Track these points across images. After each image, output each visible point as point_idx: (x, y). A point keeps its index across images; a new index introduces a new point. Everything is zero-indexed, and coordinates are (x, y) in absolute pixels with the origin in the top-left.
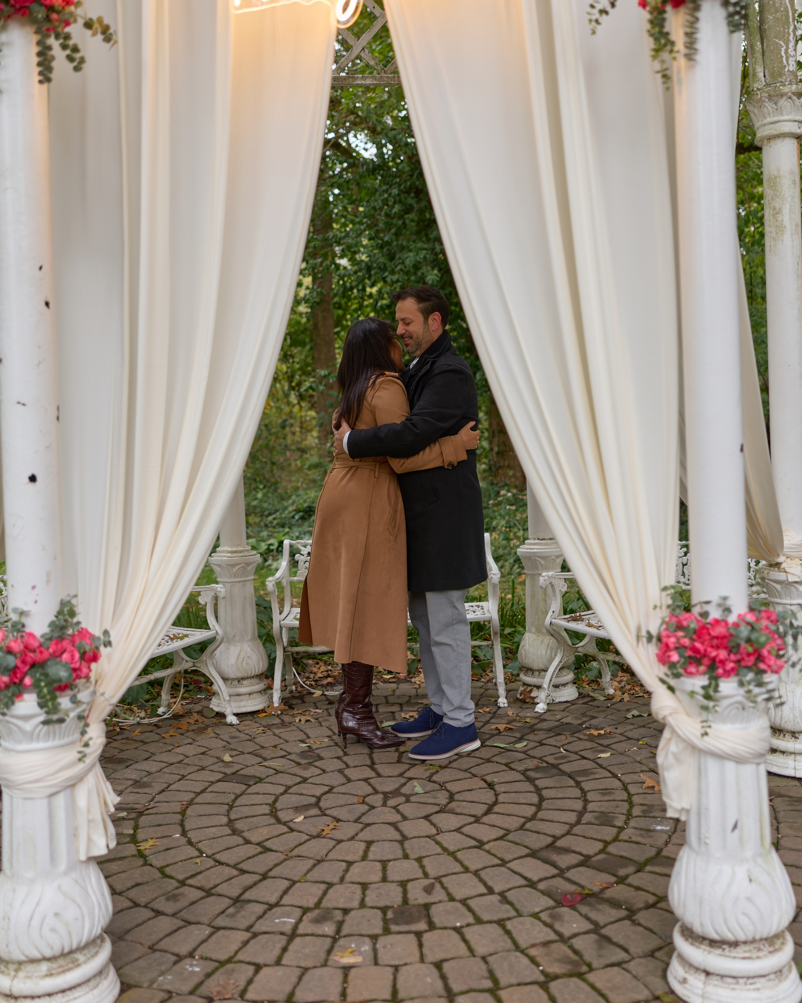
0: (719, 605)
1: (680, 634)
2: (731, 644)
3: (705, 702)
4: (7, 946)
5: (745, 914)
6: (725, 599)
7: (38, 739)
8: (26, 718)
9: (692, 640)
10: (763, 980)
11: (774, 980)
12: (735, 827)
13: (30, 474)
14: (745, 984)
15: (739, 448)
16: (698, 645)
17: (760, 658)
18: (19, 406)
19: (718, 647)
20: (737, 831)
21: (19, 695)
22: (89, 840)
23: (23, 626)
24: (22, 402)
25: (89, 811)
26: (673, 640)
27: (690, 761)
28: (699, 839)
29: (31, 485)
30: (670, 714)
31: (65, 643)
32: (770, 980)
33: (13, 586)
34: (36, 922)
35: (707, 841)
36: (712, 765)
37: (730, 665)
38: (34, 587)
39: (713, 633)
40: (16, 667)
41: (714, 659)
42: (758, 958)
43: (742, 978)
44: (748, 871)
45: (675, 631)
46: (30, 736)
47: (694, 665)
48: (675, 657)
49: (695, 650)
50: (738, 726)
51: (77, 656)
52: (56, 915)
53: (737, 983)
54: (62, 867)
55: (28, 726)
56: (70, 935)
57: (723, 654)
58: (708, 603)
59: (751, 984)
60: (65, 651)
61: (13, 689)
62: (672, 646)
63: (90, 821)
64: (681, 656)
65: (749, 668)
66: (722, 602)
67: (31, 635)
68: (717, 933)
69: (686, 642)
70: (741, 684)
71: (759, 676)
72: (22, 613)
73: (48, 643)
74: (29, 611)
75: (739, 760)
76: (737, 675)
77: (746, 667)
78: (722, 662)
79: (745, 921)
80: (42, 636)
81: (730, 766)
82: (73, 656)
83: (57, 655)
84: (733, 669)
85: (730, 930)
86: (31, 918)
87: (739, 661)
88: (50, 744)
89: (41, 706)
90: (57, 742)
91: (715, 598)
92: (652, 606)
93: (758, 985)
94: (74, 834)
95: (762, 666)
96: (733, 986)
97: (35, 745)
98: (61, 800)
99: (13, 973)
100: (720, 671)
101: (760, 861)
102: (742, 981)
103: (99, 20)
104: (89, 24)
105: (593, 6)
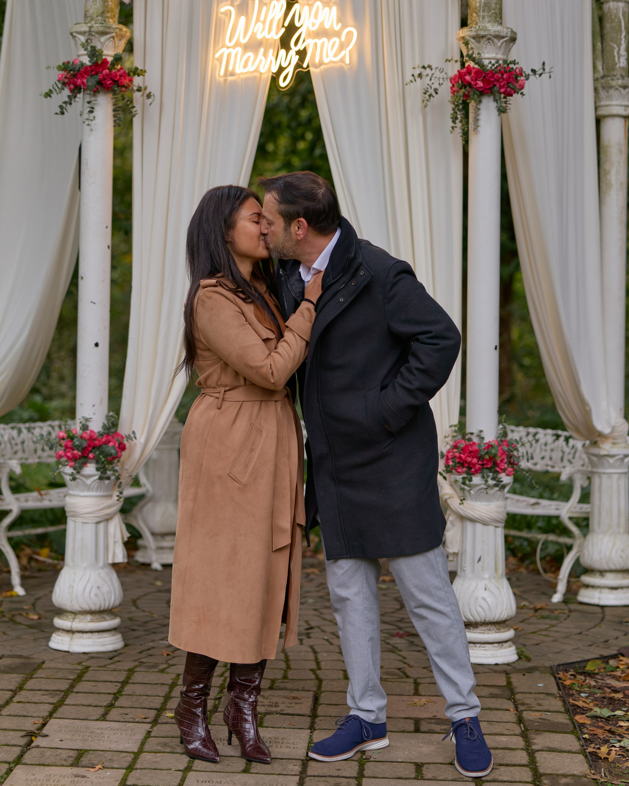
0: (479, 436)
1: (455, 450)
2: (479, 455)
3: (463, 486)
4: (71, 602)
5: (480, 606)
6: (481, 431)
7: (92, 491)
8: (89, 476)
9: (460, 453)
10: (490, 646)
11: (497, 647)
12: (480, 560)
13: (95, 342)
14: (480, 647)
15: (494, 347)
16: (462, 455)
17: (496, 464)
18: (92, 304)
19: (473, 457)
20: (480, 562)
21: (84, 464)
22: (114, 554)
23: (88, 426)
24: (94, 301)
25: (115, 536)
26: (451, 454)
27: (458, 524)
28: (461, 568)
29: (96, 348)
30: (450, 498)
31: (110, 437)
32: (494, 647)
33: (81, 404)
34: (87, 590)
35: (465, 568)
36: (469, 525)
37: (477, 466)
38: (94, 406)
39: (470, 449)
40: (86, 447)
41: (469, 463)
42: (488, 633)
43: (478, 643)
44: (486, 585)
45: (453, 449)
46: (89, 488)
47: (461, 468)
48: (451, 463)
49: (460, 458)
50: (484, 503)
51: (117, 445)
52: (98, 587)
53: (475, 646)
54: (101, 564)
55: (89, 481)
56: (105, 600)
57: (475, 460)
58: (472, 434)
59: (483, 647)
60: (110, 442)
61: (82, 460)
62: (450, 457)
63: (115, 542)
64: (453, 462)
65: (490, 469)
66: (479, 434)
67: (92, 431)
68: (465, 618)
69: (457, 455)
70: (483, 477)
71: (495, 475)
72: (87, 420)
73: (101, 437)
74: (91, 418)
75: (485, 523)
76: (482, 473)
77: (487, 468)
78: (474, 465)
79: (480, 610)
80: (98, 432)
81: (479, 526)
82: (115, 444)
83: (107, 442)
84: (479, 469)
85: (472, 616)
86: (85, 588)
87: (482, 465)
88: (98, 494)
89: (98, 469)
90: (102, 493)
91: (475, 431)
92: (444, 437)
93: (486, 648)
94: (107, 548)
95: (498, 469)
96: (473, 648)
97: (90, 493)
98: (102, 526)
99: (71, 620)
100: (473, 470)
101: (493, 581)
102: (478, 645)
103: (146, 88)
104: (139, 90)
105: (425, 93)
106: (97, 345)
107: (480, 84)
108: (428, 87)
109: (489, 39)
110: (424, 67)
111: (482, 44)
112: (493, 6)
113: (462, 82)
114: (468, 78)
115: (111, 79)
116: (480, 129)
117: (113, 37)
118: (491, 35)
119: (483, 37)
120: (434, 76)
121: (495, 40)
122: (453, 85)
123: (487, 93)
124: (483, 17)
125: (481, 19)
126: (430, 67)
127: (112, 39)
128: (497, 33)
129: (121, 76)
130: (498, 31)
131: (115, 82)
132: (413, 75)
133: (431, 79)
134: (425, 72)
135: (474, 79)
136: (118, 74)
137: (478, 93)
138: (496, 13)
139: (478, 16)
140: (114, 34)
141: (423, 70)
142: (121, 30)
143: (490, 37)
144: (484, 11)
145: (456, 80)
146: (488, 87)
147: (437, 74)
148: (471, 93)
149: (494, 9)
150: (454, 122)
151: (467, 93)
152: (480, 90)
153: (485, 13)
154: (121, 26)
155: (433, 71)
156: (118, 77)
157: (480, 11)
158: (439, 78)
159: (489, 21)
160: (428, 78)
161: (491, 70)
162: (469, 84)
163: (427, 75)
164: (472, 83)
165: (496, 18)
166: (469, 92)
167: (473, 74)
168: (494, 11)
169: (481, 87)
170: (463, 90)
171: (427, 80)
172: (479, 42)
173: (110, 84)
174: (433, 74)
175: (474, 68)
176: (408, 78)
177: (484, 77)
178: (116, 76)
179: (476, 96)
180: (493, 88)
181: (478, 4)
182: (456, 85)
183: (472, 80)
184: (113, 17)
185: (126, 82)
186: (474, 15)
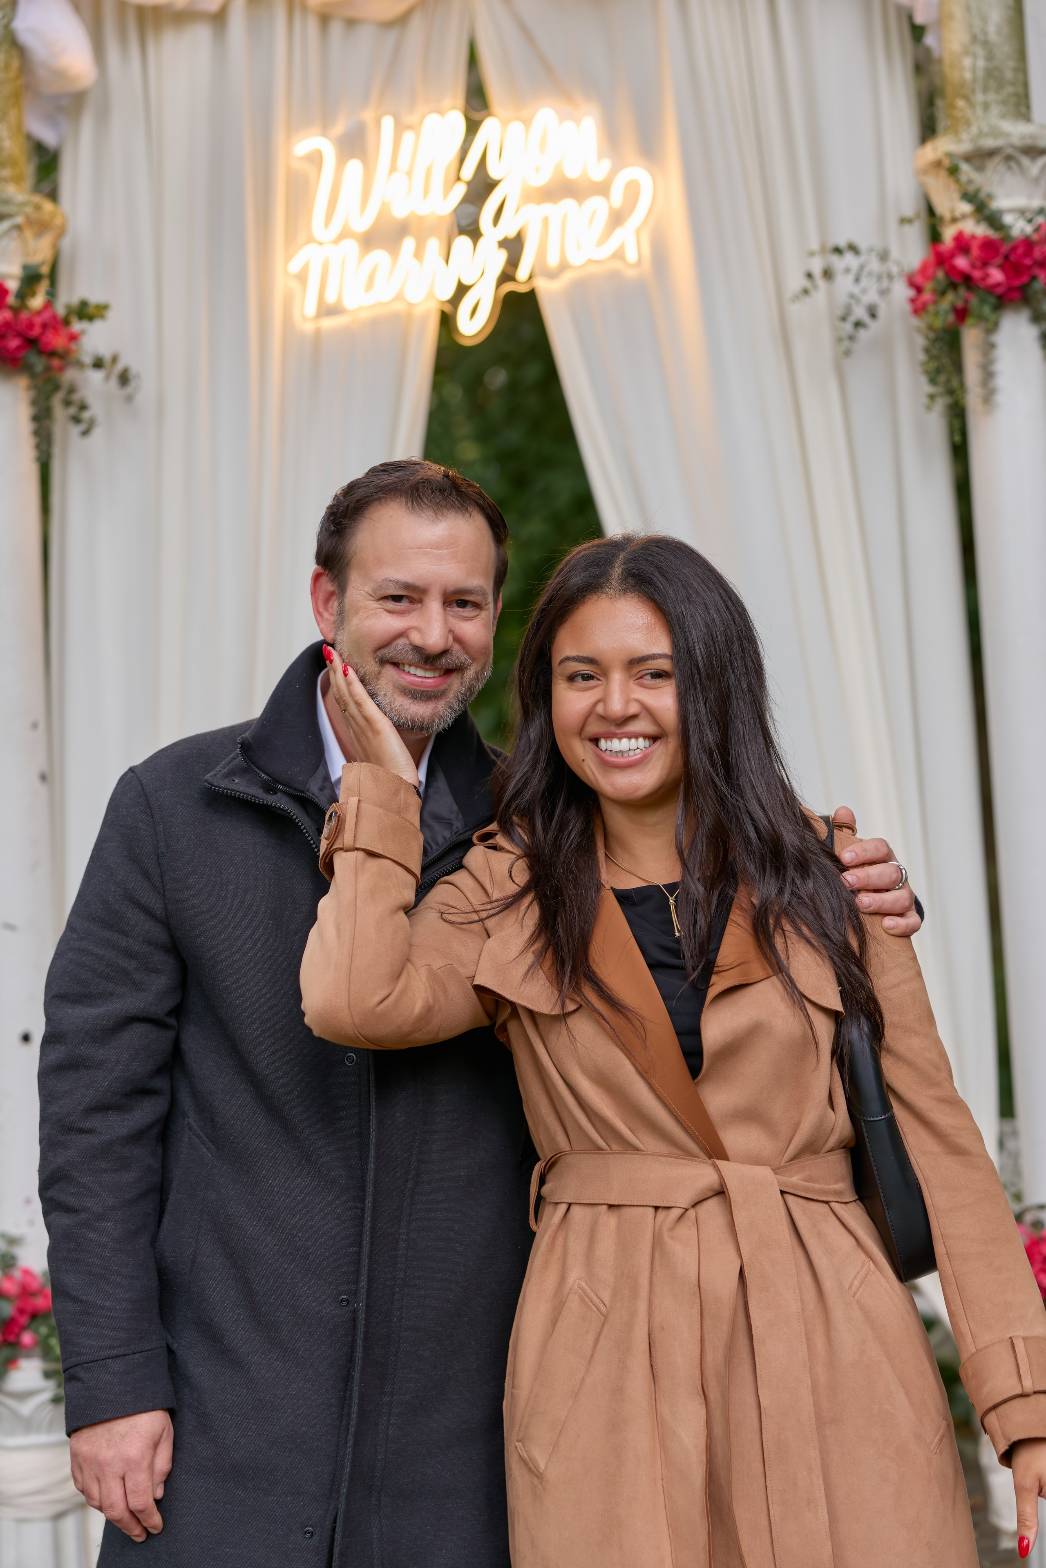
8: (25, 1395)
13: (21, 1031)
18: (7, 930)
21: (14, 1361)
23: (14, 1259)
24: (11, 923)
29: (24, 1047)
38: (28, 1201)
39: (1044, 1251)
40: (11, 1319)
58: (1041, 1206)
67: (26, 1272)
72: (11, 1240)
74: (22, 1236)
89: (49, 1375)
97: (34, 1439)
103: (115, 359)
104: (98, 364)
105: (844, 319)
106: (26, 1038)
107: (996, 275)
108: (853, 302)
109: (1009, 158)
110: (838, 251)
111: (989, 172)
112: (1009, 75)
113: (947, 274)
114: (961, 262)
115: (19, 334)
116: (1001, 398)
117: (18, 228)
118: (1013, 147)
119: (991, 153)
120: (866, 270)
121: (1025, 161)
122: (919, 290)
123: (1011, 300)
124: (986, 106)
125: (979, 111)
126: (853, 248)
127: (15, 234)
128: (1029, 142)
129: (45, 326)
130: (1031, 137)
131: (31, 342)
132: (809, 276)
133: (857, 280)
134: (839, 263)
135: (978, 263)
136: (38, 321)
137: (992, 300)
138: (1016, 95)
139: (971, 105)
140: (19, 220)
141: (835, 259)
142: (38, 208)
143: (1010, 151)
144: (985, 90)
145: (930, 271)
146: (1017, 283)
147: (875, 265)
148: (974, 302)
149: (1013, 84)
150: (933, 381)
151: (960, 304)
152: (1000, 290)
153: (991, 97)
154: (37, 199)
155: (863, 258)
156: (37, 331)
157: (973, 91)
158: (879, 278)
159: (1003, 116)
160: (851, 277)
161: (1022, 238)
162: (967, 279)
163: (847, 270)
164: (977, 274)
165: (1017, 105)
166: (966, 301)
167: (975, 251)
168: (1010, 89)
169: (999, 285)
170: (950, 297)
171: (844, 284)
172: (980, 169)
173: (19, 348)
174: (862, 267)
175: (973, 237)
176: (795, 282)
177: (1006, 257)
178: (30, 325)
179: (986, 310)
180: (1028, 285)
181: (968, 75)
182: (928, 287)
183: (973, 266)
184: (17, 179)
185: (58, 342)
186: (961, 103)
